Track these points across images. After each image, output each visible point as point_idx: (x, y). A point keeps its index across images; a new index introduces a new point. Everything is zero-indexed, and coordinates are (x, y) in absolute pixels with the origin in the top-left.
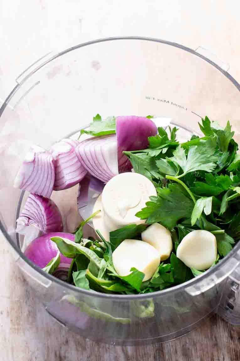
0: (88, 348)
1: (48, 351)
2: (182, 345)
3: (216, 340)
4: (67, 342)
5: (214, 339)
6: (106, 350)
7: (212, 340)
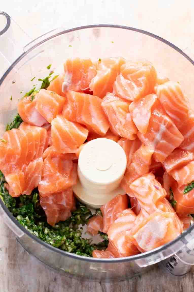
0: (73, 286)
1: (39, 286)
2: (152, 290)
3: (182, 288)
4: (55, 279)
5: (180, 287)
6: (88, 289)
7: (179, 287)
